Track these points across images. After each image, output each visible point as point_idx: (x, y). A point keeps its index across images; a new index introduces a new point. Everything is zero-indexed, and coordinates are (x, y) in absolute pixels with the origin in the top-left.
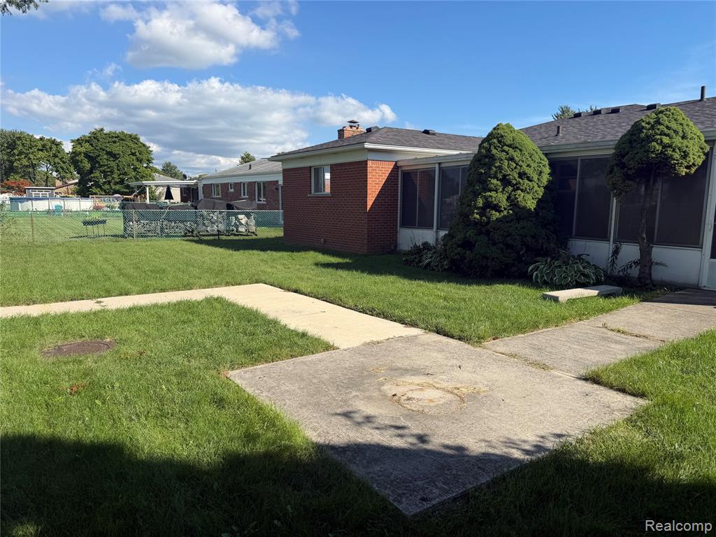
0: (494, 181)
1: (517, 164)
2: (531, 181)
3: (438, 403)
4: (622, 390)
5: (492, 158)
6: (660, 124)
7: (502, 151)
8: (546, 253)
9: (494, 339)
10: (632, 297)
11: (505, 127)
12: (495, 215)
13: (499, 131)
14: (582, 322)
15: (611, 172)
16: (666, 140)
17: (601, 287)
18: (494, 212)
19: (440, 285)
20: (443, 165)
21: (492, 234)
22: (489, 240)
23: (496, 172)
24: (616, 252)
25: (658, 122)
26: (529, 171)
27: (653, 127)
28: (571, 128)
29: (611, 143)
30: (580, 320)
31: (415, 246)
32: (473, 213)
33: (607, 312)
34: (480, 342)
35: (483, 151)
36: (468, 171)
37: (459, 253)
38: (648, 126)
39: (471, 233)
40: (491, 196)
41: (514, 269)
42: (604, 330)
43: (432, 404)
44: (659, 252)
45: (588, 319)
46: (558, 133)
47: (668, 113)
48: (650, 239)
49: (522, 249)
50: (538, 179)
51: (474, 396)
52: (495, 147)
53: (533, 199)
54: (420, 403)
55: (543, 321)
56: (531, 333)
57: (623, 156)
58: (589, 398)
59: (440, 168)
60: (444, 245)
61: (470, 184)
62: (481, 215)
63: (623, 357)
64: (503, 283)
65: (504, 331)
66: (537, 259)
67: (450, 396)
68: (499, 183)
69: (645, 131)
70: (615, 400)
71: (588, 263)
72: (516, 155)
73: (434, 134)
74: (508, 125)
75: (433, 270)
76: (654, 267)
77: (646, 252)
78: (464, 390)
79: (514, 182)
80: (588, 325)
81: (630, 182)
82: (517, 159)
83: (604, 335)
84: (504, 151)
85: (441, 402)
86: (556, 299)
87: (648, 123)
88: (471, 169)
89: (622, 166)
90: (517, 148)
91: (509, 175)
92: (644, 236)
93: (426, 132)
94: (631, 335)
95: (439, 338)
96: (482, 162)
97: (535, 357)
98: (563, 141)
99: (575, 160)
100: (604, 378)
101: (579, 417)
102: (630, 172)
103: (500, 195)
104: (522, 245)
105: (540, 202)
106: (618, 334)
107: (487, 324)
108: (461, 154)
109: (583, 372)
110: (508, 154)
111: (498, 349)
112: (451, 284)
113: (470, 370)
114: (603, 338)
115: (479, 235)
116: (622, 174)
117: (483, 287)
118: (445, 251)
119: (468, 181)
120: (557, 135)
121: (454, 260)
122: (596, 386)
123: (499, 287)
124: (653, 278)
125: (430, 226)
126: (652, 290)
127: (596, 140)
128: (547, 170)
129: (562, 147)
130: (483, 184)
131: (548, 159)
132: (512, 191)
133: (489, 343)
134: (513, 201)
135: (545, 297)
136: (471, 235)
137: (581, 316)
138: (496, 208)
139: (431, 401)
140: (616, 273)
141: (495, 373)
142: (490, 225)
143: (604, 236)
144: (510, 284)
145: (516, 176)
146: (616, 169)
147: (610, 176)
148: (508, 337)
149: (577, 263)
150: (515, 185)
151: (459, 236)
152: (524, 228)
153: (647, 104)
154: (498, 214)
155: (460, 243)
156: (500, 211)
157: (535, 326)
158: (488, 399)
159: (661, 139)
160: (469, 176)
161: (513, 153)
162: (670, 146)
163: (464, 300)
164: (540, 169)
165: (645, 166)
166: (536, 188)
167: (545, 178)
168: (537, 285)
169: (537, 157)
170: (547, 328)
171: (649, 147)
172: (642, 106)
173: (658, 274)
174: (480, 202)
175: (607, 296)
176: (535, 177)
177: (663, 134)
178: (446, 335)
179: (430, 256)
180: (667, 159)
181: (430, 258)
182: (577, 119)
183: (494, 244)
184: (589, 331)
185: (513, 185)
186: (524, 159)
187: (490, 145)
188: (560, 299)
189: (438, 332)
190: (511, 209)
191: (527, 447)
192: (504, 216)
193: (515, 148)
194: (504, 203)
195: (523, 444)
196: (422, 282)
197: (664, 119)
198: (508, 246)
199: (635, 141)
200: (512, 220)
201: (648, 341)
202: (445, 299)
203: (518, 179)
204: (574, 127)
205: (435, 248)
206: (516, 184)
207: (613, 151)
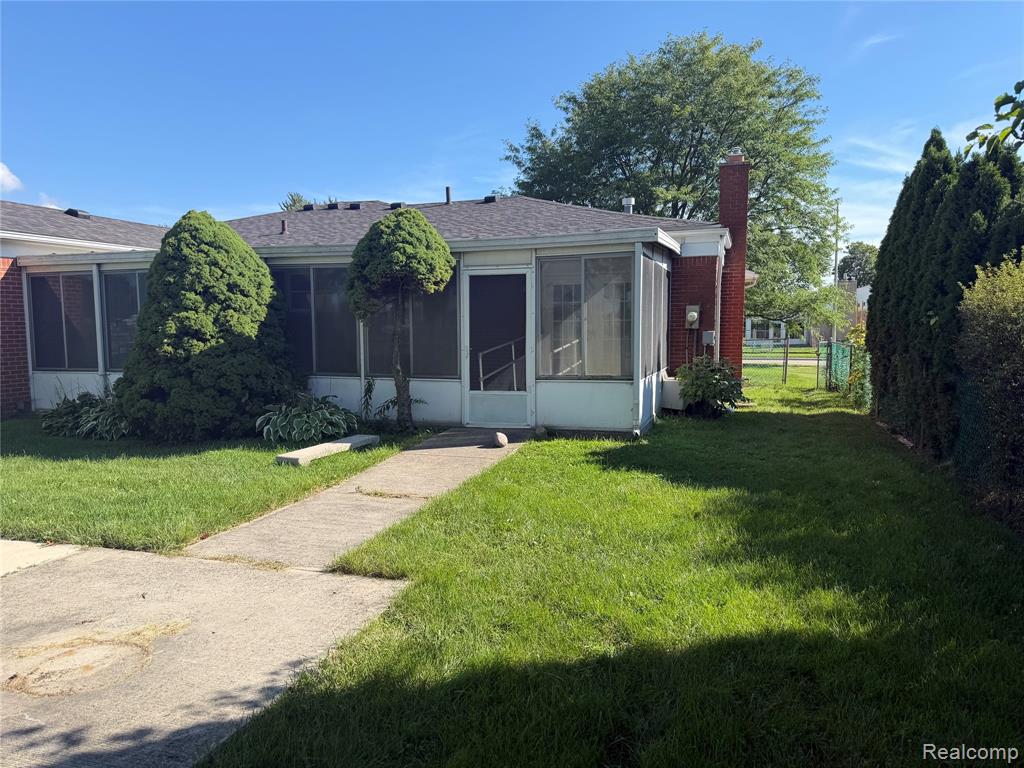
0: (191, 295)
1: (223, 271)
2: (247, 296)
3: (100, 668)
4: (379, 575)
5: (185, 259)
6: (401, 228)
7: (198, 251)
8: (278, 399)
9: (202, 539)
10: (391, 446)
11: (199, 216)
12: (198, 347)
13: (192, 222)
14: (330, 490)
15: (352, 286)
16: (409, 249)
17: (353, 437)
18: (195, 342)
19: (112, 464)
20: (104, 268)
21: (195, 375)
22: (192, 383)
23: (193, 282)
24: (369, 390)
25: (398, 226)
26: (243, 283)
27: (393, 233)
28: (300, 225)
29: (348, 249)
30: (328, 487)
31: (66, 401)
32: (163, 344)
33: (362, 470)
34: (180, 548)
35: (169, 249)
36: (148, 278)
37: (144, 408)
38: (388, 231)
39: (161, 376)
40: (187, 318)
41: (234, 425)
42: (358, 495)
43: (89, 673)
44: (418, 387)
45: (337, 483)
46: (284, 229)
47: (408, 216)
48: (405, 373)
49: (244, 395)
50: (257, 293)
51: (165, 640)
52: (187, 245)
53: (252, 321)
54: (66, 678)
55: (275, 498)
56: (260, 518)
57: (364, 267)
58: (337, 597)
59: (100, 272)
60: (117, 396)
61: (154, 298)
62: (176, 346)
63: (380, 529)
64: (218, 448)
65: (218, 522)
66: (268, 407)
67: (123, 651)
68: (198, 298)
69: (385, 237)
70: (370, 591)
71: (335, 406)
72: (220, 257)
73: (87, 217)
74: (204, 214)
75: (102, 438)
76: (414, 406)
77: (402, 389)
78: (150, 634)
79: (222, 297)
80: (338, 492)
81: (376, 301)
82: (223, 264)
83: (358, 503)
84: (202, 251)
85: (107, 665)
86: (294, 463)
87: (388, 227)
88: (152, 275)
89: (365, 280)
90: (222, 248)
91: (213, 287)
92: (399, 368)
93: (72, 213)
94: (390, 496)
95: (107, 556)
96: (169, 266)
97: (264, 554)
98: (291, 242)
99: (306, 268)
100: (356, 564)
101: (323, 628)
102: (374, 288)
103: (202, 316)
104: (243, 389)
105: (263, 325)
106: (376, 498)
107: (191, 516)
108: (133, 252)
109: (329, 561)
110: (208, 256)
111: (210, 553)
112: (133, 459)
113: (161, 597)
114: (357, 506)
115: (175, 377)
116: (364, 291)
117: (187, 458)
118: (120, 405)
119: (149, 294)
120: (282, 233)
121: (138, 419)
122: (346, 577)
123: (213, 455)
124: (414, 419)
125: (92, 366)
126: (413, 434)
127: (331, 243)
128: (268, 281)
129: (288, 250)
130: (174, 299)
131: (269, 266)
132: (221, 310)
133: (195, 547)
134: (223, 324)
135: (279, 462)
136: (163, 377)
137: (329, 482)
138: (199, 335)
139: (87, 668)
140: (371, 417)
141: (202, 592)
142: (191, 362)
143: (352, 370)
144: (229, 448)
145: (225, 289)
146: (356, 283)
147: (352, 291)
148: (225, 530)
149: (321, 408)
150: (223, 302)
151: (142, 381)
152: (243, 364)
153: (391, 202)
154: (202, 344)
155: (144, 391)
156: (205, 341)
157: (266, 507)
158: (189, 637)
159: (404, 248)
160: (150, 287)
161: (217, 255)
162: (415, 257)
163: (155, 484)
164: (258, 280)
165: (389, 280)
166: (255, 306)
167: (267, 293)
168: (269, 446)
169: (252, 262)
170: (282, 505)
171: (391, 257)
172: (386, 204)
173: (420, 414)
174: (172, 327)
175: (361, 449)
176: (253, 291)
177: (405, 241)
178: (120, 546)
179: (93, 416)
180: (413, 273)
181: (95, 419)
182: (308, 213)
183: (201, 389)
184: (339, 501)
185: (221, 303)
186: (233, 264)
187: (179, 241)
188: (300, 462)
189: (106, 545)
190: (221, 337)
191: (250, 696)
192: (211, 348)
193: (218, 248)
194: (210, 329)
195: (242, 693)
196: (78, 462)
197: (405, 223)
198: (222, 392)
199: (376, 248)
200: (224, 353)
201: (409, 501)
202: (121, 486)
203: (228, 294)
204: (304, 223)
205: (103, 402)
206: (225, 300)
207: (351, 260)
